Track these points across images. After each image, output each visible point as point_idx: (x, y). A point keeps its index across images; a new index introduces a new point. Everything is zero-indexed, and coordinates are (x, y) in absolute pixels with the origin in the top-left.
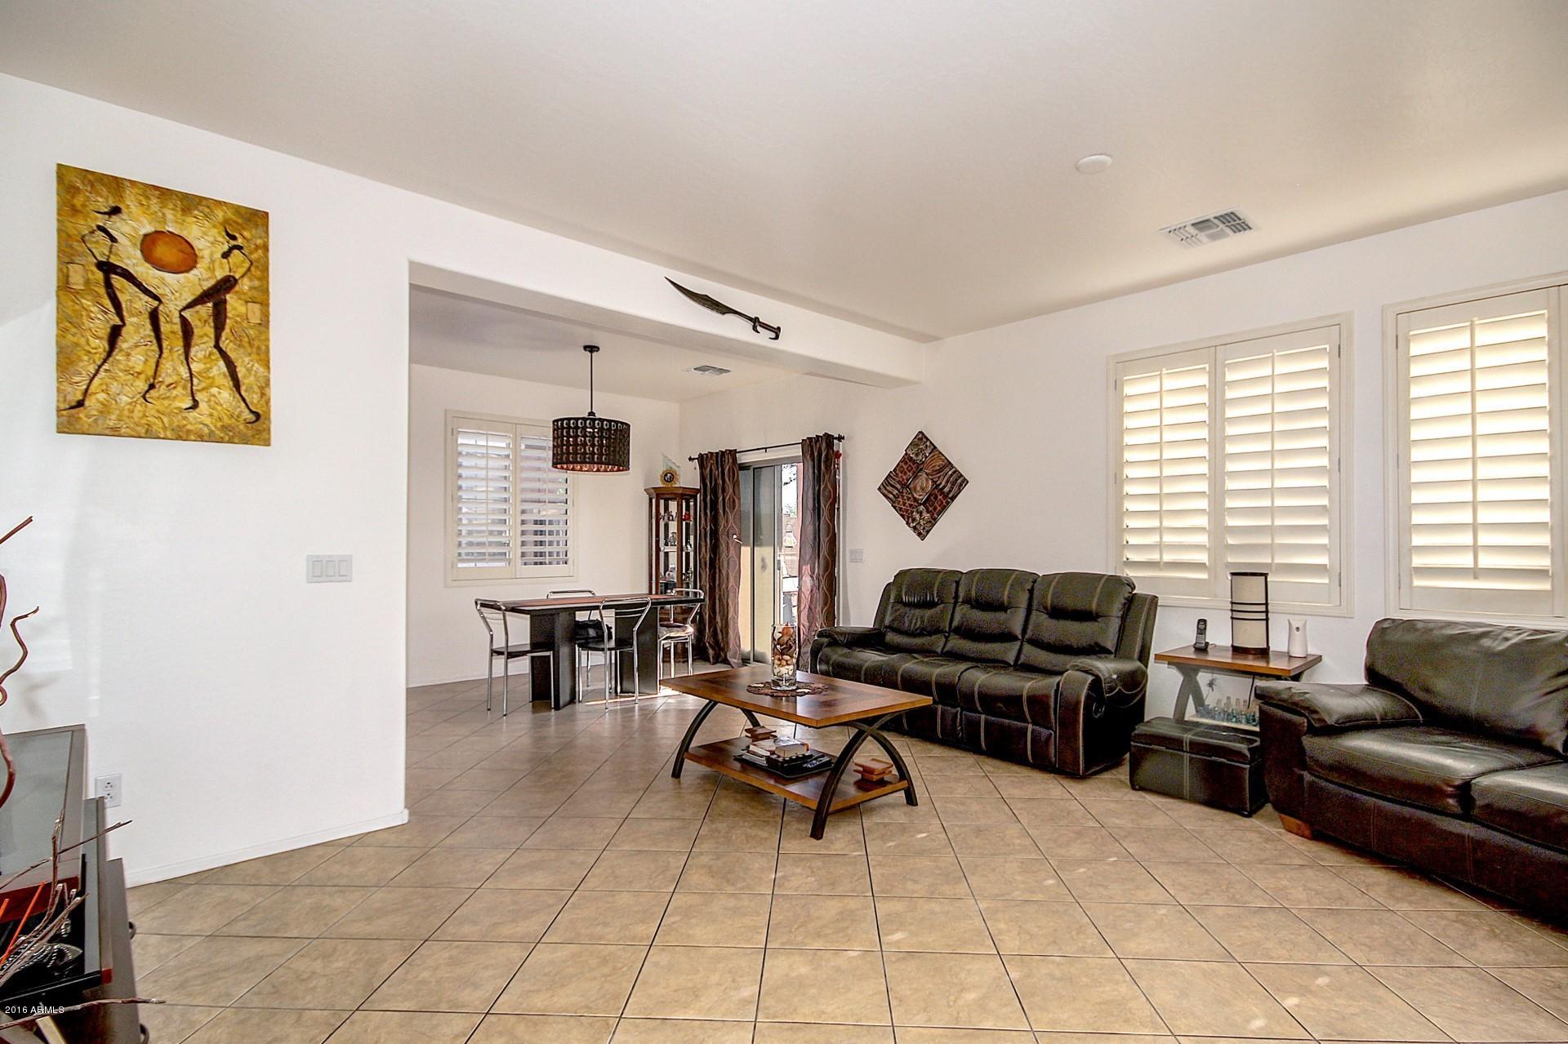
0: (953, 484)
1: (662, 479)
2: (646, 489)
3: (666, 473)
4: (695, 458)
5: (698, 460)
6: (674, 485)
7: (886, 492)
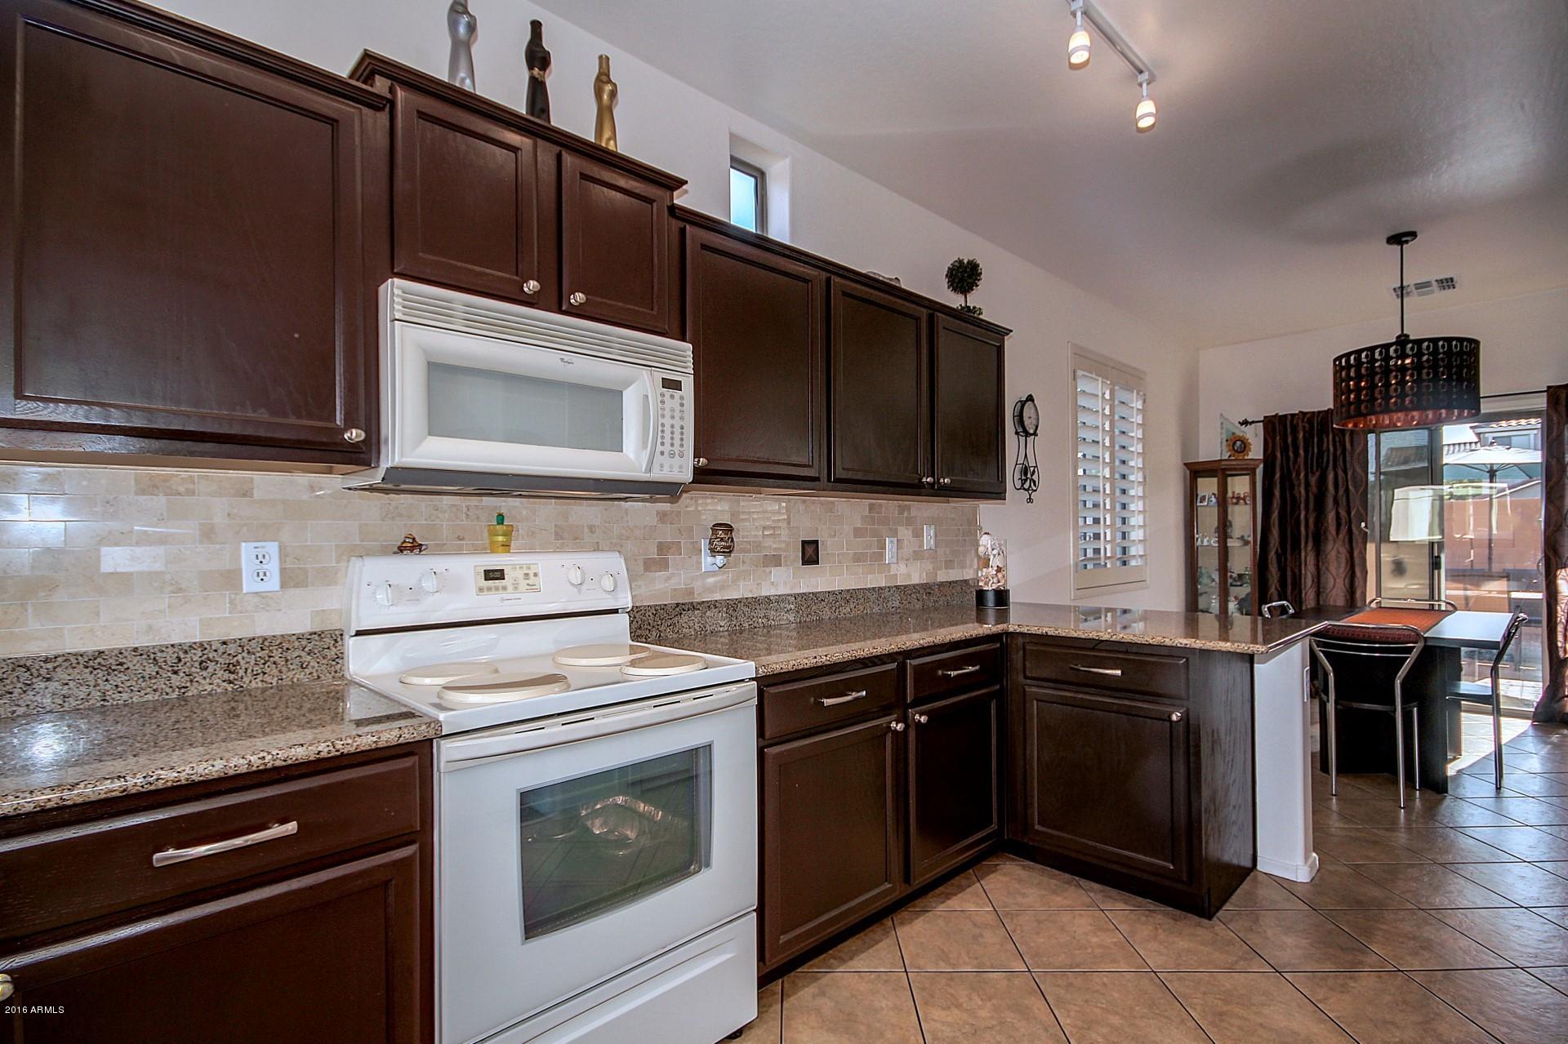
1: (1227, 449)
2: (1185, 464)
3: (1234, 440)
4: (1253, 422)
5: (1261, 424)
6: (1246, 457)
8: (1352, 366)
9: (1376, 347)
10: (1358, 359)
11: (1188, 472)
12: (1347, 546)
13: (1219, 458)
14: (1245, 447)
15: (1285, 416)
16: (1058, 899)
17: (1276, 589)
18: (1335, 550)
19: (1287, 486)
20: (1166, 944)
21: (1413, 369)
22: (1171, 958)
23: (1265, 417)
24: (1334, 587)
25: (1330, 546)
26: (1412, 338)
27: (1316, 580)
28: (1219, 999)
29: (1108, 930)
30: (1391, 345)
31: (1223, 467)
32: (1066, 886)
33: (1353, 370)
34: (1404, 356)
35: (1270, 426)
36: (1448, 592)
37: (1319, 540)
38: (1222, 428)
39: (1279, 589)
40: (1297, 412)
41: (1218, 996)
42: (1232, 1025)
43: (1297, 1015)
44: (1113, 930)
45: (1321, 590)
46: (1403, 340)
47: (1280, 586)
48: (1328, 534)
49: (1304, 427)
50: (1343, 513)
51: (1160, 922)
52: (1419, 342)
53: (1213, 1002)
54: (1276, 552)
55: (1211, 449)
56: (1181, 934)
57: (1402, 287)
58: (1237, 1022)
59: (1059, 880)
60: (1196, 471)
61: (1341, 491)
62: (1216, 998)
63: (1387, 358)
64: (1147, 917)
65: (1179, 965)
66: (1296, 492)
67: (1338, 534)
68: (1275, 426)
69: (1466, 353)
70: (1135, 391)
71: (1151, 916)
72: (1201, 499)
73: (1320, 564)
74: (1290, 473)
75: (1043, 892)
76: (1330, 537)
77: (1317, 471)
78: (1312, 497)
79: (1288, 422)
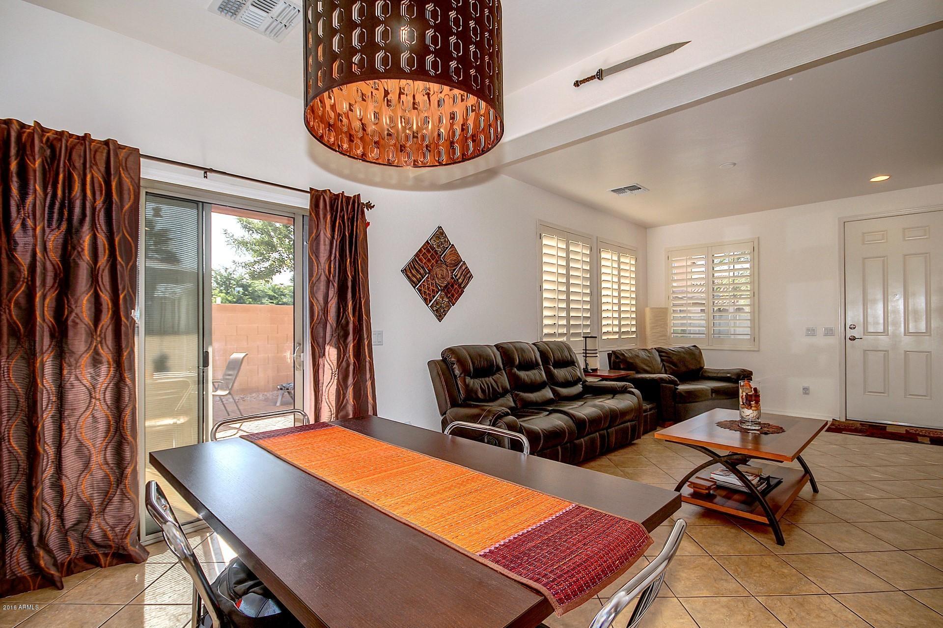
0: (465, 276)
7: (410, 275)
18: (87, 346)
25: (81, 346)
37: (61, 333)
49: (42, 150)
50: (105, 296)
61: (102, 262)
67: (95, 325)
76: (83, 331)
77: (58, 227)
78: (49, 266)
79: (13, 134)
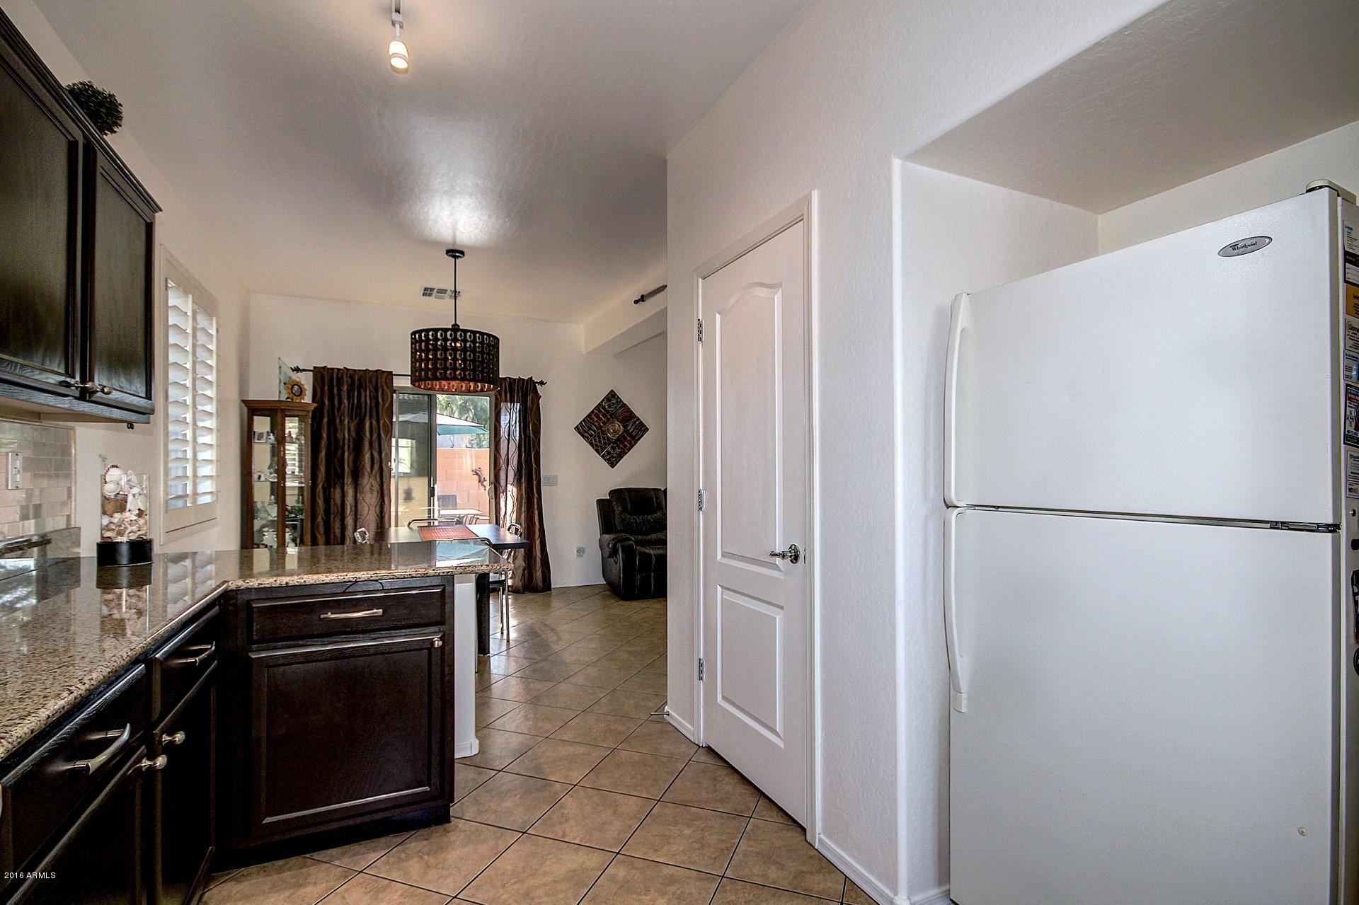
0: (639, 430)
1: (285, 392)
2: (244, 401)
3: (292, 384)
4: (304, 370)
5: (311, 373)
6: (302, 401)
7: (582, 431)
8: (423, 341)
9: (439, 329)
10: (427, 336)
11: (246, 409)
12: (378, 479)
13: (277, 399)
14: (301, 391)
15: (332, 369)
16: (309, 889)
17: (322, 518)
18: (368, 482)
19: (332, 430)
20: (440, 866)
21: (461, 350)
22: (455, 875)
23: (315, 367)
24: (368, 514)
25: (365, 481)
26: (461, 328)
27: (353, 509)
28: (515, 883)
29: (384, 889)
30: (448, 329)
31: (283, 408)
32: (304, 870)
33: (423, 344)
34: (455, 340)
35: (319, 375)
36: (443, 512)
37: (356, 474)
38: (280, 373)
39: (324, 518)
40: (342, 368)
41: (512, 881)
42: (540, 898)
43: (563, 857)
44: (389, 884)
45: (358, 517)
46: (456, 328)
47: (325, 515)
48: (365, 470)
49: (347, 381)
50: (376, 455)
51: (418, 849)
52: (465, 331)
53: (513, 889)
54: (323, 487)
55: (270, 390)
56: (442, 848)
57: (455, 292)
58: (540, 892)
59: (290, 869)
60: (253, 409)
61: (375, 436)
62: (512, 884)
63: (445, 340)
64: (403, 851)
65: (466, 876)
66: (339, 436)
67: (372, 471)
68: (325, 378)
69: (492, 346)
70: (214, 318)
71: (407, 848)
72: (259, 436)
73: (358, 495)
74: (334, 418)
75: (287, 893)
76: (366, 473)
77: (356, 419)
78: (351, 440)
79: (335, 375)
